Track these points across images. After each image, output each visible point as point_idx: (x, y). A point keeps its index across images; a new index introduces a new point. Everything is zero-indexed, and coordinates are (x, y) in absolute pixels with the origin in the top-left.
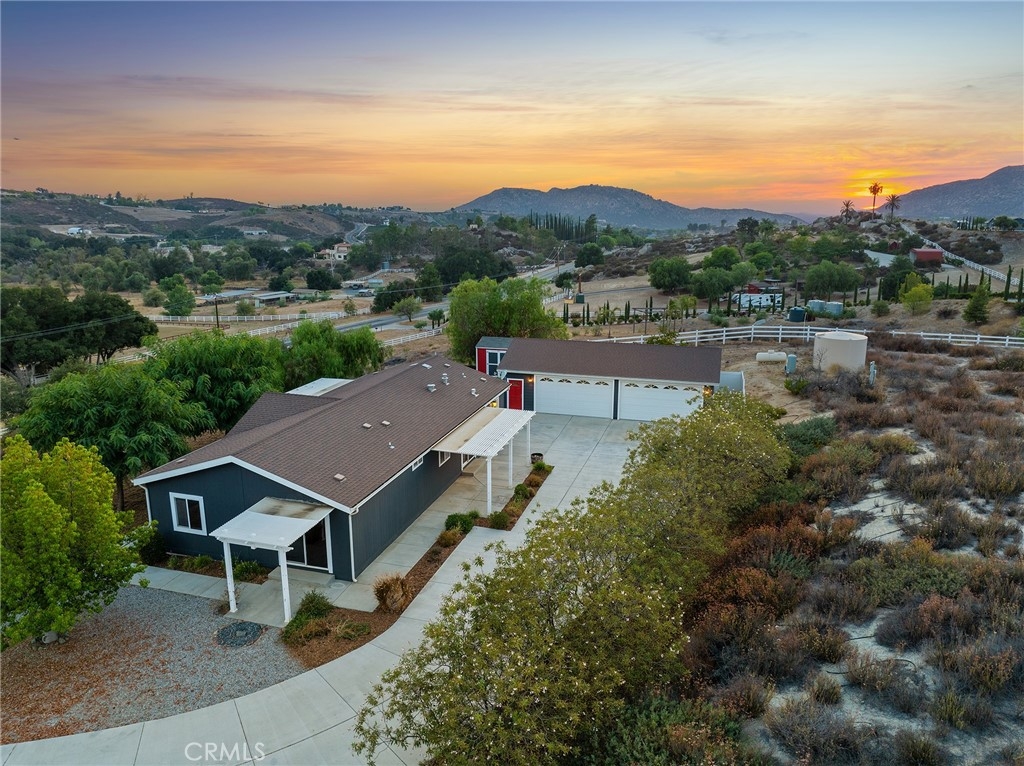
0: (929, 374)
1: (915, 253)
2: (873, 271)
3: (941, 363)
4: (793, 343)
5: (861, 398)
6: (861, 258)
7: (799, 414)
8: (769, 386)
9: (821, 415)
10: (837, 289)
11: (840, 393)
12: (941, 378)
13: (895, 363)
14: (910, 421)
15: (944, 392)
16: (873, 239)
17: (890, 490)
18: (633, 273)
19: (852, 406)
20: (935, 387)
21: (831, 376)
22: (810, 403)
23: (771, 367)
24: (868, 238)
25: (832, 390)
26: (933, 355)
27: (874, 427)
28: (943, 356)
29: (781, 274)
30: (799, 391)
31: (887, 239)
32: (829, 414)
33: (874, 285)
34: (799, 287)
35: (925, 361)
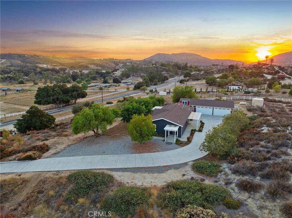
0: (277, 107)
1: (278, 75)
2: (266, 80)
3: (280, 105)
4: (247, 100)
5: (262, 112)
6: (263, 76)
7: (250, 114)
8: (243, 109)
9: (254, 115)
10: (256, 85)
11: (258, 111)
12: (279, 108)
13: (269, 105)
14: (271, 116)
15: (279, 111)
16: (266, 71)
17: (267, 126)
18: (200, 80)
19: (260, 113)
20: (277, 110)
21: (256, 107)
22: (252, 113)
23: (243, 105)
24: (264, 70)
25: (256, 110)
26: (278, 103)
27: (265, 117)
28: (280, 104)
29: (241, 81)
30: (249, 110)
31: (270, 71)
32: (256, 115)
33: (266, 84)
34: (246, 84)
35: (276, 104)
